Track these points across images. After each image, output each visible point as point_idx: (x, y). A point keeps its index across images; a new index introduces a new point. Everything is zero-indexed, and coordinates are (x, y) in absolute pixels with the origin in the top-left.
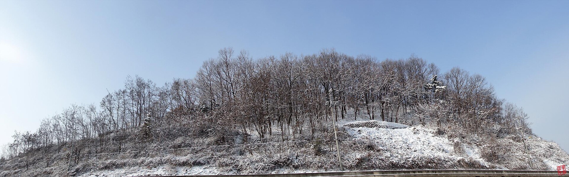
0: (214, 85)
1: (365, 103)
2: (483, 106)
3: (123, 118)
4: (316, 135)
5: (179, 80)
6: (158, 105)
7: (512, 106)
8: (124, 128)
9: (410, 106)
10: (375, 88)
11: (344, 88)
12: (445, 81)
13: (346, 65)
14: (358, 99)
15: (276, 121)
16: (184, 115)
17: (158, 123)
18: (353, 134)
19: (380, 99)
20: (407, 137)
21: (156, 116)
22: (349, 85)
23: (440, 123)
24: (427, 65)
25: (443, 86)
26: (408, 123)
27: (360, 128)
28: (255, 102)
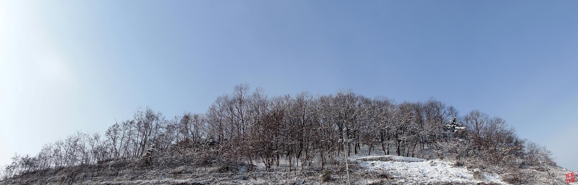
0: (225, 121)
1: (380, 140)
2: (504, 144)
3: (126, 148)
4: (326, 167)
5: (189, 114)
6: (164, 137)
7: (535, 145)
8: (125, 156)
9: (428, 143)
10: (391, 127)
11: (359, 127)
12: (464, 122)
13: (363, 106)
14: (373, 137)
15: (285, 155)
16: (189, 148)
17: (160, 154)
18: (366, 166)
19: (397, 137)
20: (424, 168)
21: (160, 147)
22: (364, 124)
23: (459, 157)
24: (446, 108)
25: (462, 127)
26: (425, 157)
27: (374, 162)
28: (265, 138)
